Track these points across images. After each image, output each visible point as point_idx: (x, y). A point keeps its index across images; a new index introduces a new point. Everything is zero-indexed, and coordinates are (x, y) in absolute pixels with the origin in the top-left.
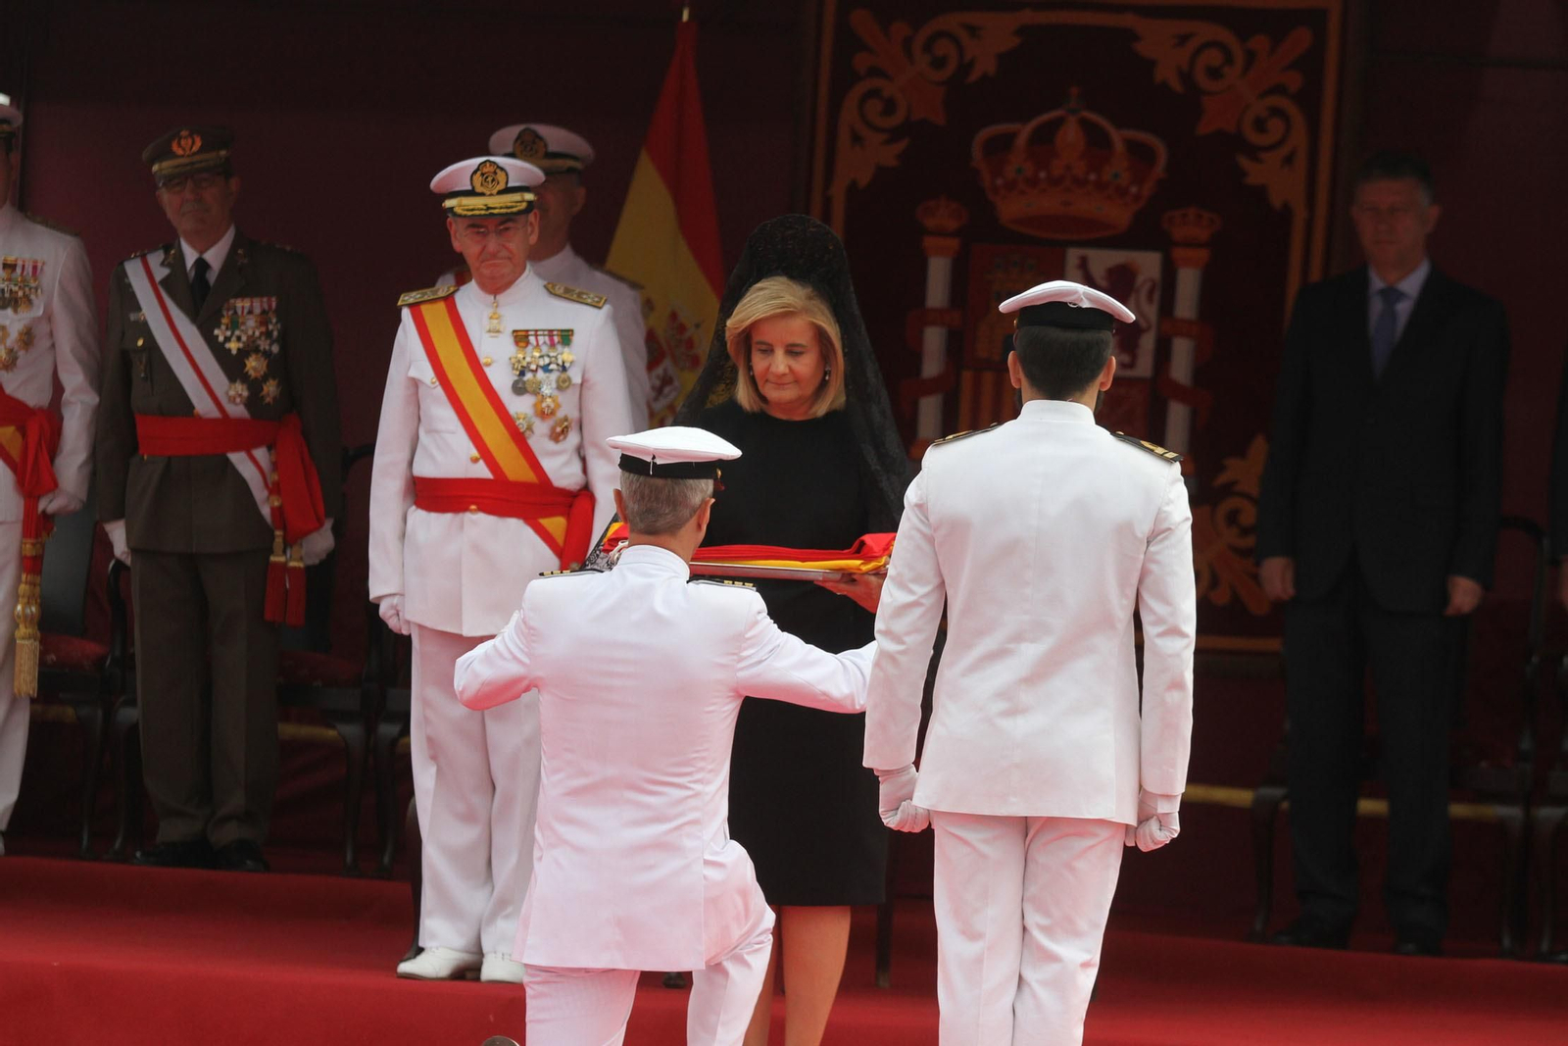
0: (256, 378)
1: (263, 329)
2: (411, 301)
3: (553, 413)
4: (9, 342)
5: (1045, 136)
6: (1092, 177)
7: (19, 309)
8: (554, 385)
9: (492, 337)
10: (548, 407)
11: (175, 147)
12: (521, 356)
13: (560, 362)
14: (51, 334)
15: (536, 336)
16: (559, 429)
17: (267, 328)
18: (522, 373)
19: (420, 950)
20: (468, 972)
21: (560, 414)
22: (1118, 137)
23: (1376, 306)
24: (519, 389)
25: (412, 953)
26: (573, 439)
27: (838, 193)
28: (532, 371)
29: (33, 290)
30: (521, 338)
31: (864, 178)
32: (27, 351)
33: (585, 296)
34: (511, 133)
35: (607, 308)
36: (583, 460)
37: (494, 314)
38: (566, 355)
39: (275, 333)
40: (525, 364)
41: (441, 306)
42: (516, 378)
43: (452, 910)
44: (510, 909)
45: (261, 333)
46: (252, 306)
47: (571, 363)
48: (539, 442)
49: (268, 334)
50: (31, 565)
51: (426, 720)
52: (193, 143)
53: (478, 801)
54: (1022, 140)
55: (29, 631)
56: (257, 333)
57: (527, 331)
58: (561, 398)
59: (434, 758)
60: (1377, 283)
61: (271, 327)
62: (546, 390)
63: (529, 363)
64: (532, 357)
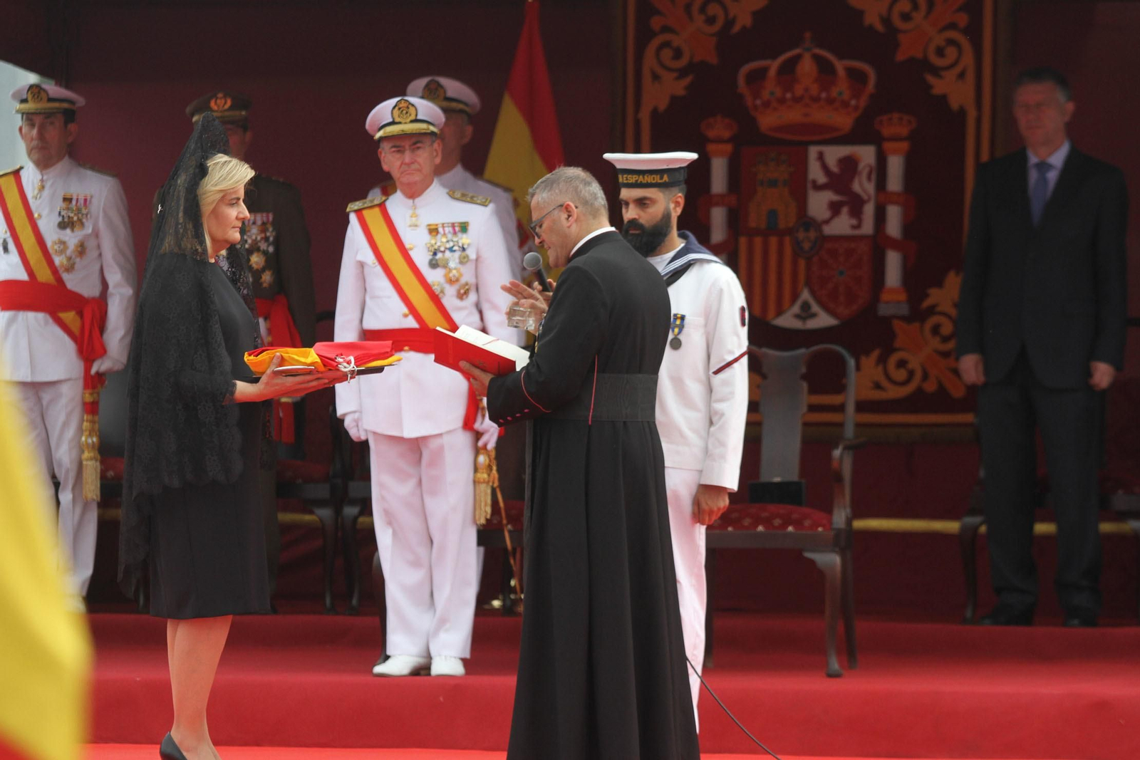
0: (257, 270)
1: (263, 235)
2: (356, 208)
3: (457, 280)
4: (69, 252)
5: (789, 68)
6: (824, 95)
7: (75, 229)
8: (457, 261)
9: (413, 230)
10: (454, 276)
11: (212, 104)
12: (433, 242)
13: (460, 245)
14: (99, 247)
15: (443, 227)
16: (462, 291)
17: (266, 234)
18: (435, 254)
19: (387, 657)
20: (422, 670)
21: (463, 280)
22: (840, 66)
23: (1033, 175)
24: (434, 265)
25: (381, 660)
26: (472, 297)
27: (645, 116)
28: (442, 252)
29: (84, 216)
30: (433, 231)
31: (663, 105)
32: (81, 258)
33: (475, 199)
34: (421, 83)
35: (491, 206)
36: (481, 313)
37: (414, 213)
38: (464, 239)
39: (271, 239)
40: (436, 247)
41: (377, 210)
42: (431, 257)
43: (408, 628)
44: (448, 625)
45: (262, 238)
46: (255, 219)
47: (469, 245)
48: (450, 301)
49: (266, 239)
50: (91, 408)
51: (383, 498)
52: (225, 103)
53: (422, 551)
54: (772, 72)
55: (92, 454)
56: (259, 238)
57: (437, 225)
58: (463, 269)
59: (390, 523)
60: (1033, 159)
61: (268, 234)
62: (452, 265)
63: (439, 247)
64: (442, 242)
